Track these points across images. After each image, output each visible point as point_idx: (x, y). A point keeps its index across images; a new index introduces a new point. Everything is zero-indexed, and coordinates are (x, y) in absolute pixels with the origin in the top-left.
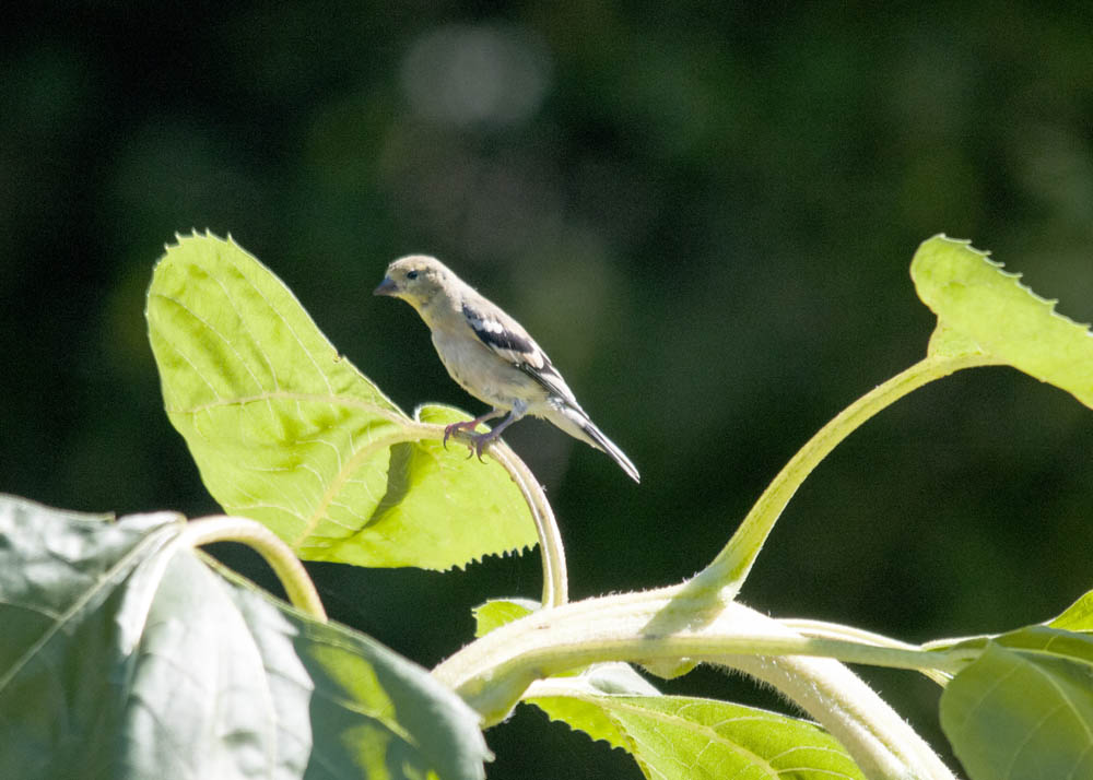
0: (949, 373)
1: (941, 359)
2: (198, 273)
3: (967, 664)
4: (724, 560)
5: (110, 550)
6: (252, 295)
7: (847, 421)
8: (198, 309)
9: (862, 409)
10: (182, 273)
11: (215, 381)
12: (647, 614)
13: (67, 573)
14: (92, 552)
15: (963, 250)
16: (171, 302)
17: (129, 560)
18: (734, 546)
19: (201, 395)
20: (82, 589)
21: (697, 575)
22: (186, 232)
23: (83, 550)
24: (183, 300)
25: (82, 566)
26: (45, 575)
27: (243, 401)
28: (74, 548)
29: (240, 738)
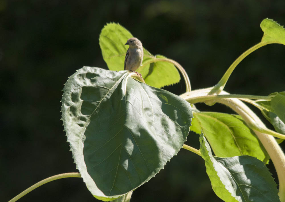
0: (265, 45)
1: (264, 42)
2: (111, 31)
3: (272, 98)
4: (220, 82)
5: (118, 76)
6: (123, 35)
7: (245, 55)
8: (111, 38)
9: (248, 52)
10: (108, 31)
11: (115, 52)
12: (207, 93)
13: (110, 81)
14: (115, 77)
15: (272, 21)
16: (106, 37)
17: (121, 79)
18: (222, 80)
19: (112, 55)
20: (114, 84)
21: (216, 86)
22: (109, 22)
23: (113, 77)
24: (108, 36)
25: (113, 80)
26: (107, 81)
27: (121, 55)
28: (111, 76)
29: (147, 109)
